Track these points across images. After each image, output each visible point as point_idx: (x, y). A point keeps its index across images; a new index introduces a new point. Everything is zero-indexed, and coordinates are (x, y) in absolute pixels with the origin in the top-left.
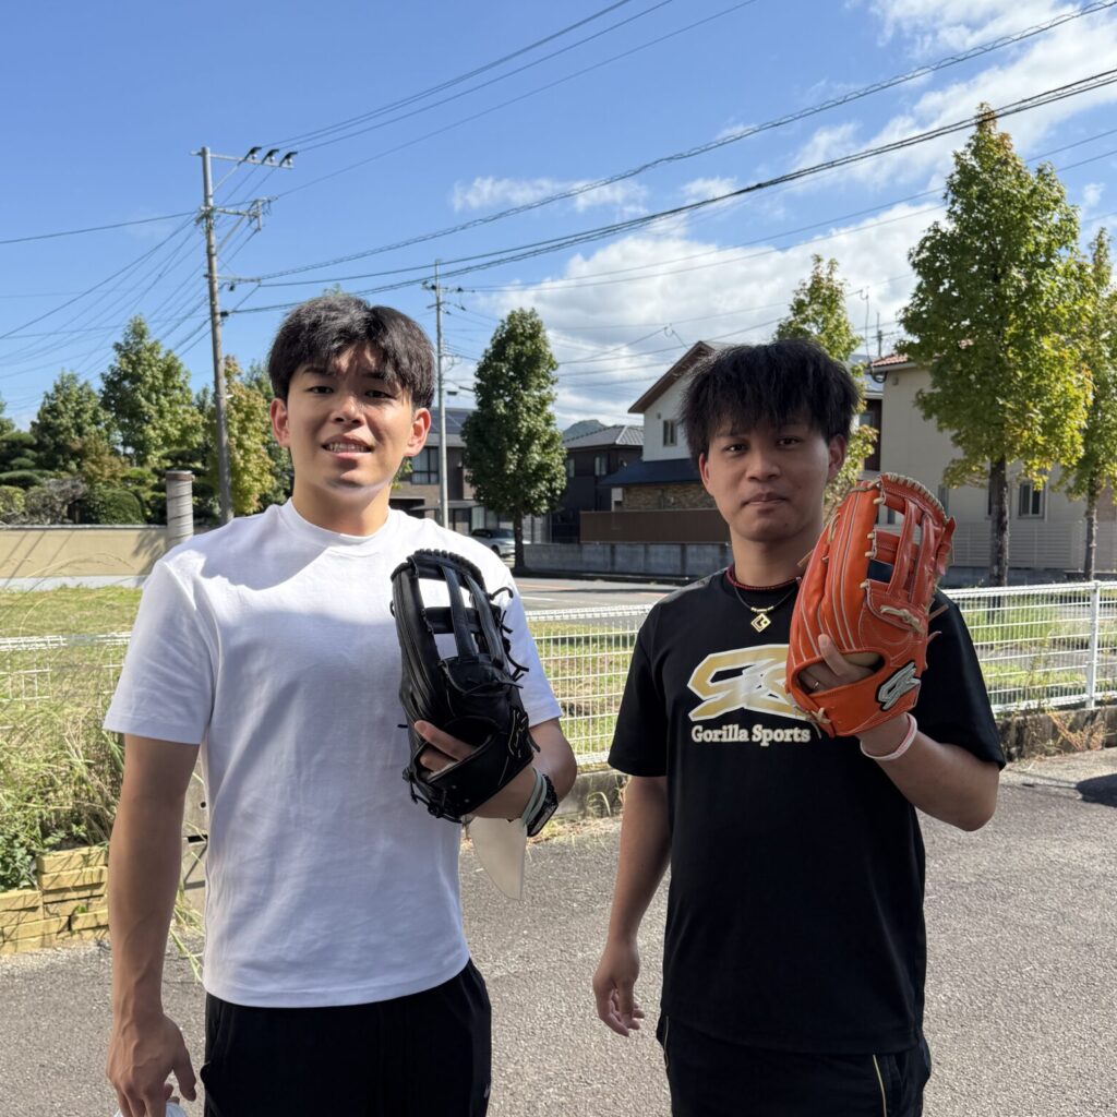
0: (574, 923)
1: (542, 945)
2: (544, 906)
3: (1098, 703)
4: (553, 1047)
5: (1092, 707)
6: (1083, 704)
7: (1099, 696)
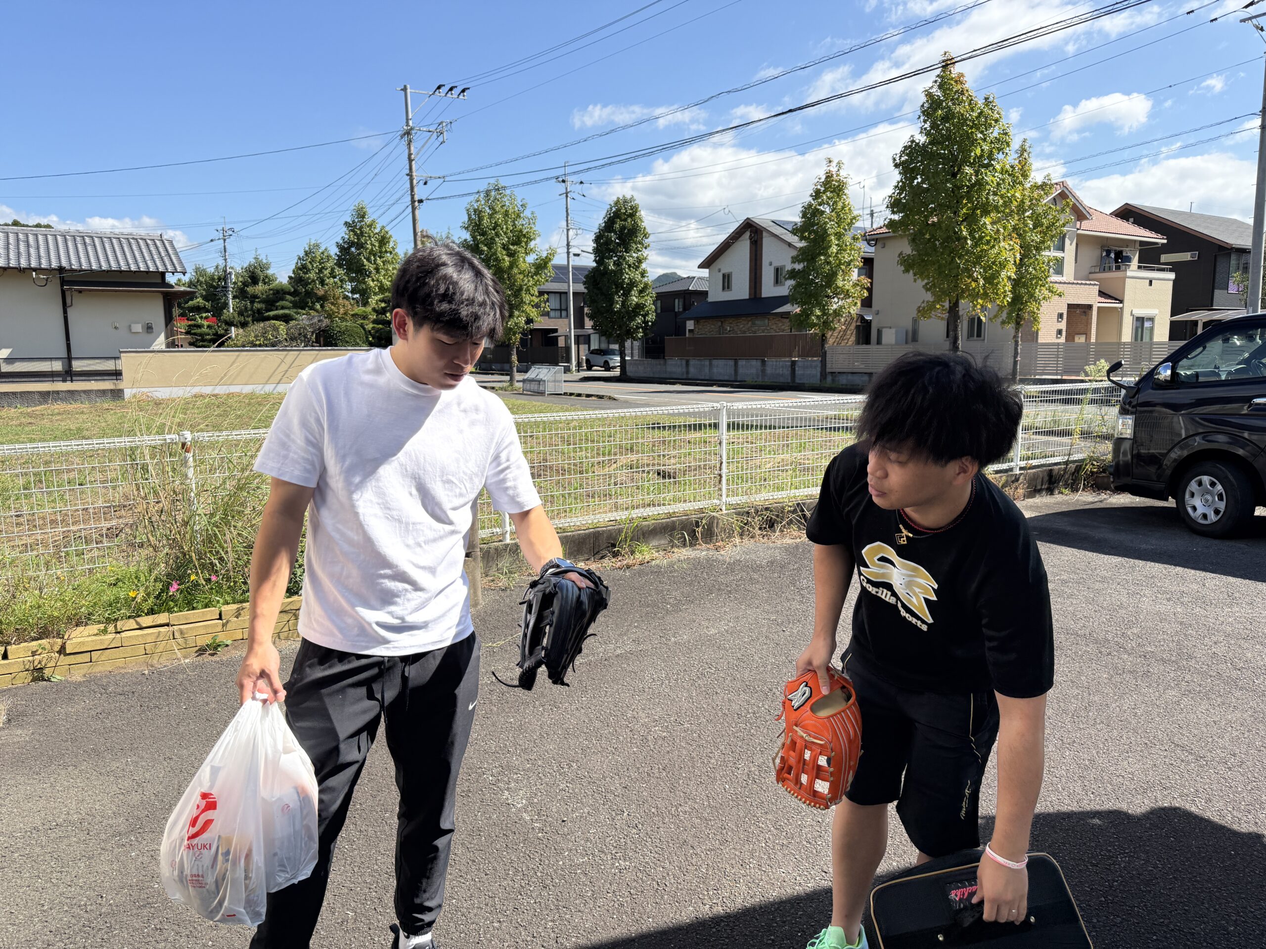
0: (669, 619)
1: (647, 633)
2: (648, 607)
3: (1021, 469)
4: (657, 700)
5: (1018, 472)
6: (1011, 469)
7: (1023, 464)
